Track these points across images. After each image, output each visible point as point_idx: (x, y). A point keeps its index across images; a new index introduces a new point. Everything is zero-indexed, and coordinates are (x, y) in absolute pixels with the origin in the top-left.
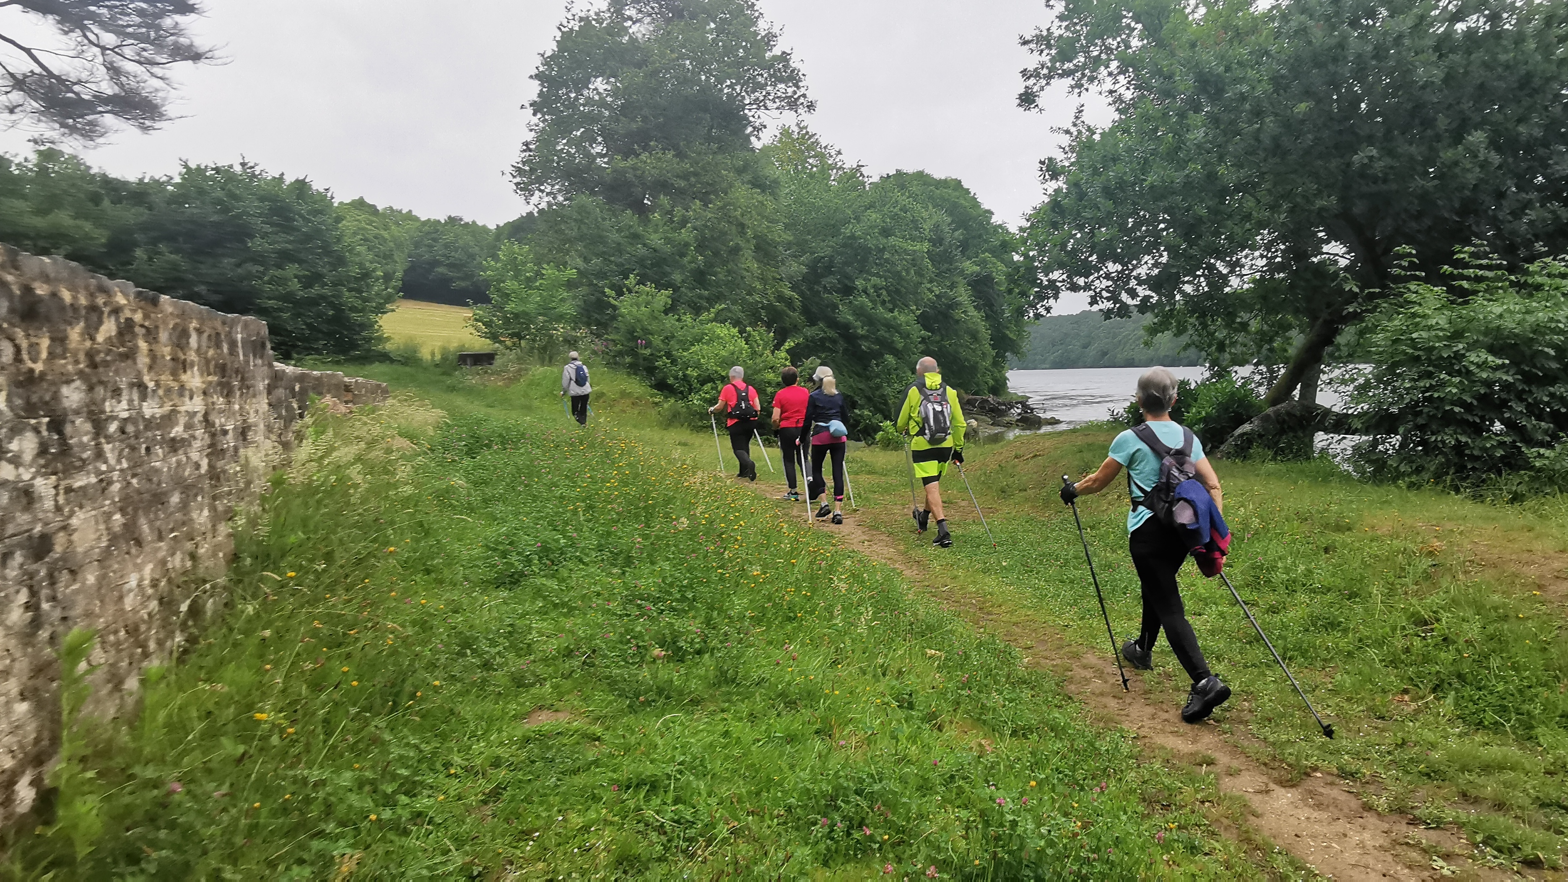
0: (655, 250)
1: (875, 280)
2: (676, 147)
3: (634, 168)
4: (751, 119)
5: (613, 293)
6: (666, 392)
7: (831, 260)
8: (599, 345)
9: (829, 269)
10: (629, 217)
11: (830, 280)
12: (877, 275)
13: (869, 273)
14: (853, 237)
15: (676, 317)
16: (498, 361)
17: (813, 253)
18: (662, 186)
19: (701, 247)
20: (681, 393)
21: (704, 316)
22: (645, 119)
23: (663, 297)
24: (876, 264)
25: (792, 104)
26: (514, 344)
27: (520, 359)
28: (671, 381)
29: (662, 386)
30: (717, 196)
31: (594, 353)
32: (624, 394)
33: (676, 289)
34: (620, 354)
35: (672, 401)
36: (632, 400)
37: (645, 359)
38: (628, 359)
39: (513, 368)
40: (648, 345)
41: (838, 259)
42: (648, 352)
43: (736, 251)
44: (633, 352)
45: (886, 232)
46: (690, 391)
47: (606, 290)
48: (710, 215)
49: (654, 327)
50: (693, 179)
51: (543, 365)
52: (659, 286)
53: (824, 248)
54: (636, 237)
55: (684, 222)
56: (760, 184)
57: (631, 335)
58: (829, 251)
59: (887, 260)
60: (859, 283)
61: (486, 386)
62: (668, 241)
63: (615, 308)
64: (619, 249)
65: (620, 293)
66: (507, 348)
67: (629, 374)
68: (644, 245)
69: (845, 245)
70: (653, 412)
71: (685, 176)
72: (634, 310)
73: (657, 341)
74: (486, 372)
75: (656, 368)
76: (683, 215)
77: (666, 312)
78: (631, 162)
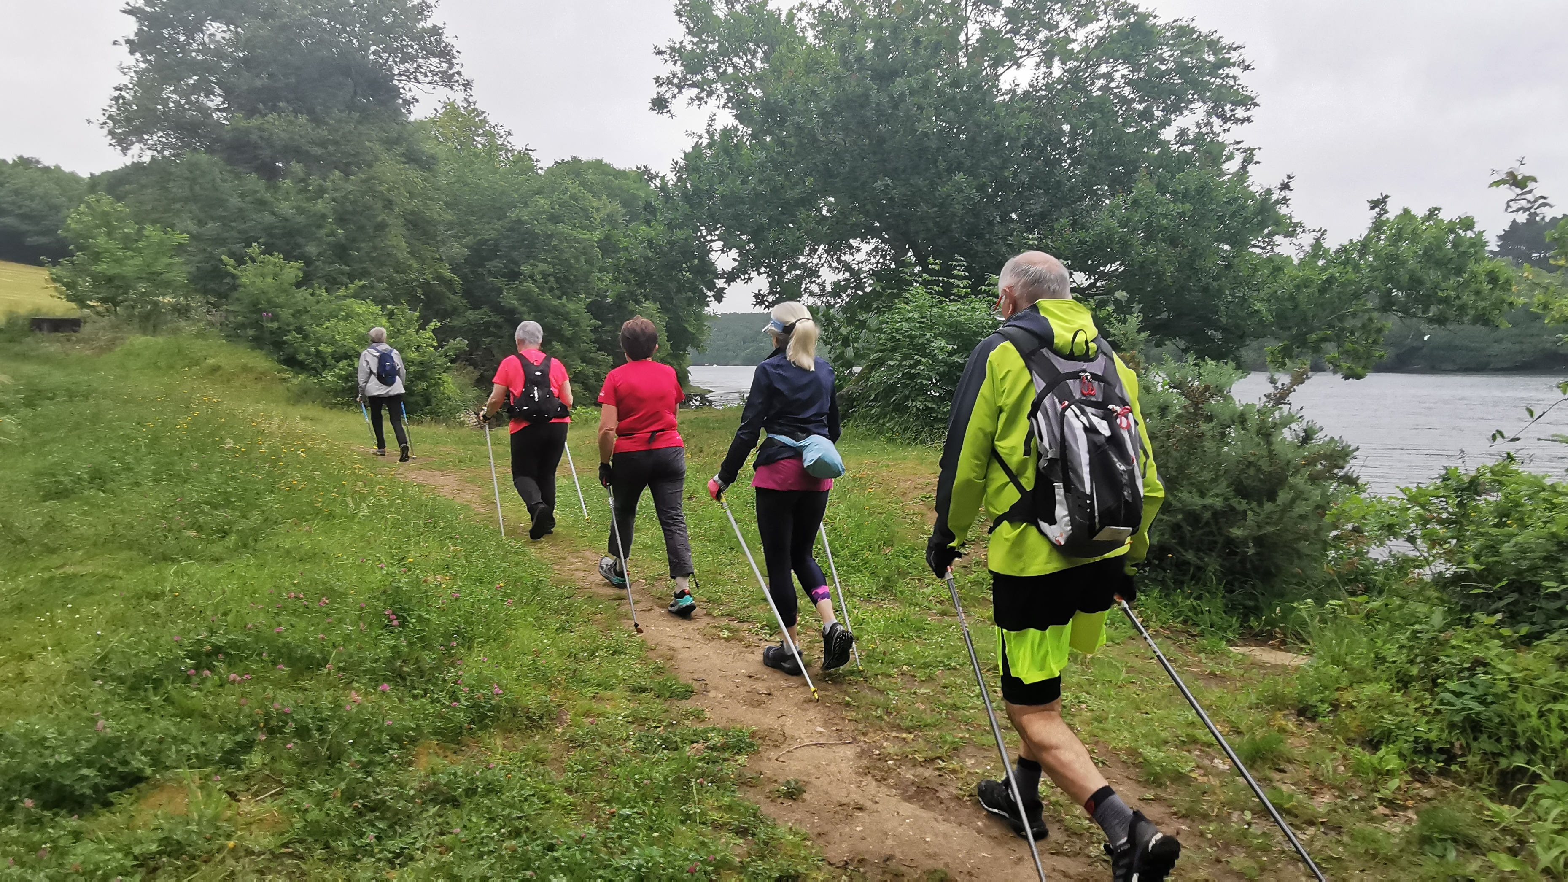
0: (286, 220)
1: (542, 266)
2: (311, 112)
3: (261, 129)
4: (402, 91)
5: (232, 262)
6: (297, 369)
7: (496, 245)
8: (217, 317)
9: (494, 252)
10: (253, 181)
11: (495, 264)
12: (545, 261)
13: (535, 258)
14: (519, 222)
15: (310, 291)
16: (86, 330)
17: (476, 235)
18: (294, 152)
19: (341, 220)
20: (315, 369)
21: (342, 291)
22: (271, 76)
23: (293, 270)
24: (545, 250)
25: (447, 79)
26: (108, 310)
27: (114, 327)
28: (301, 356)
29: (292, 362)
30: (360, 168)
31: (212, 324)
32: (245, 369)
33: (308, 262)
34: (243, 326)
35: (302, 377)
36: (255, 375)
37: (272, 333)
38: (251, 332)
39: (105, 337)
40: (275, 318)
41: (503, 243)
42: (275, 325)
43: (381, 227)
44: (257, 325)
45: (555, 219)
46: (325, 366)
47: (223, 257)
48: (351, 188)
49: (281, 299)
50: (331, 148)
51: (144, 333)
52: (288, 257)
53: (490, 231)
54: (262, 203)
55: (321, 192)
56: (413, 158)
57: (255, 307)
58: (493, 234)
59: (555, 247)
60: (525, 268)
61: (67, 355)
62: (300, 210)
63: (234, 277)
64: (241, 215)
65: (240, 261)
66: (98, 313)
67: (253, 348)
68: (273, 213)
69: (511, 229)
70: (281, 388)
71: (323, 144)
72: (258, 281)
73: (285, 314)
74: (68, 340)
75: (285, 343)
76: (320, 185)
77: (298, 285)
78: (255, 122)
